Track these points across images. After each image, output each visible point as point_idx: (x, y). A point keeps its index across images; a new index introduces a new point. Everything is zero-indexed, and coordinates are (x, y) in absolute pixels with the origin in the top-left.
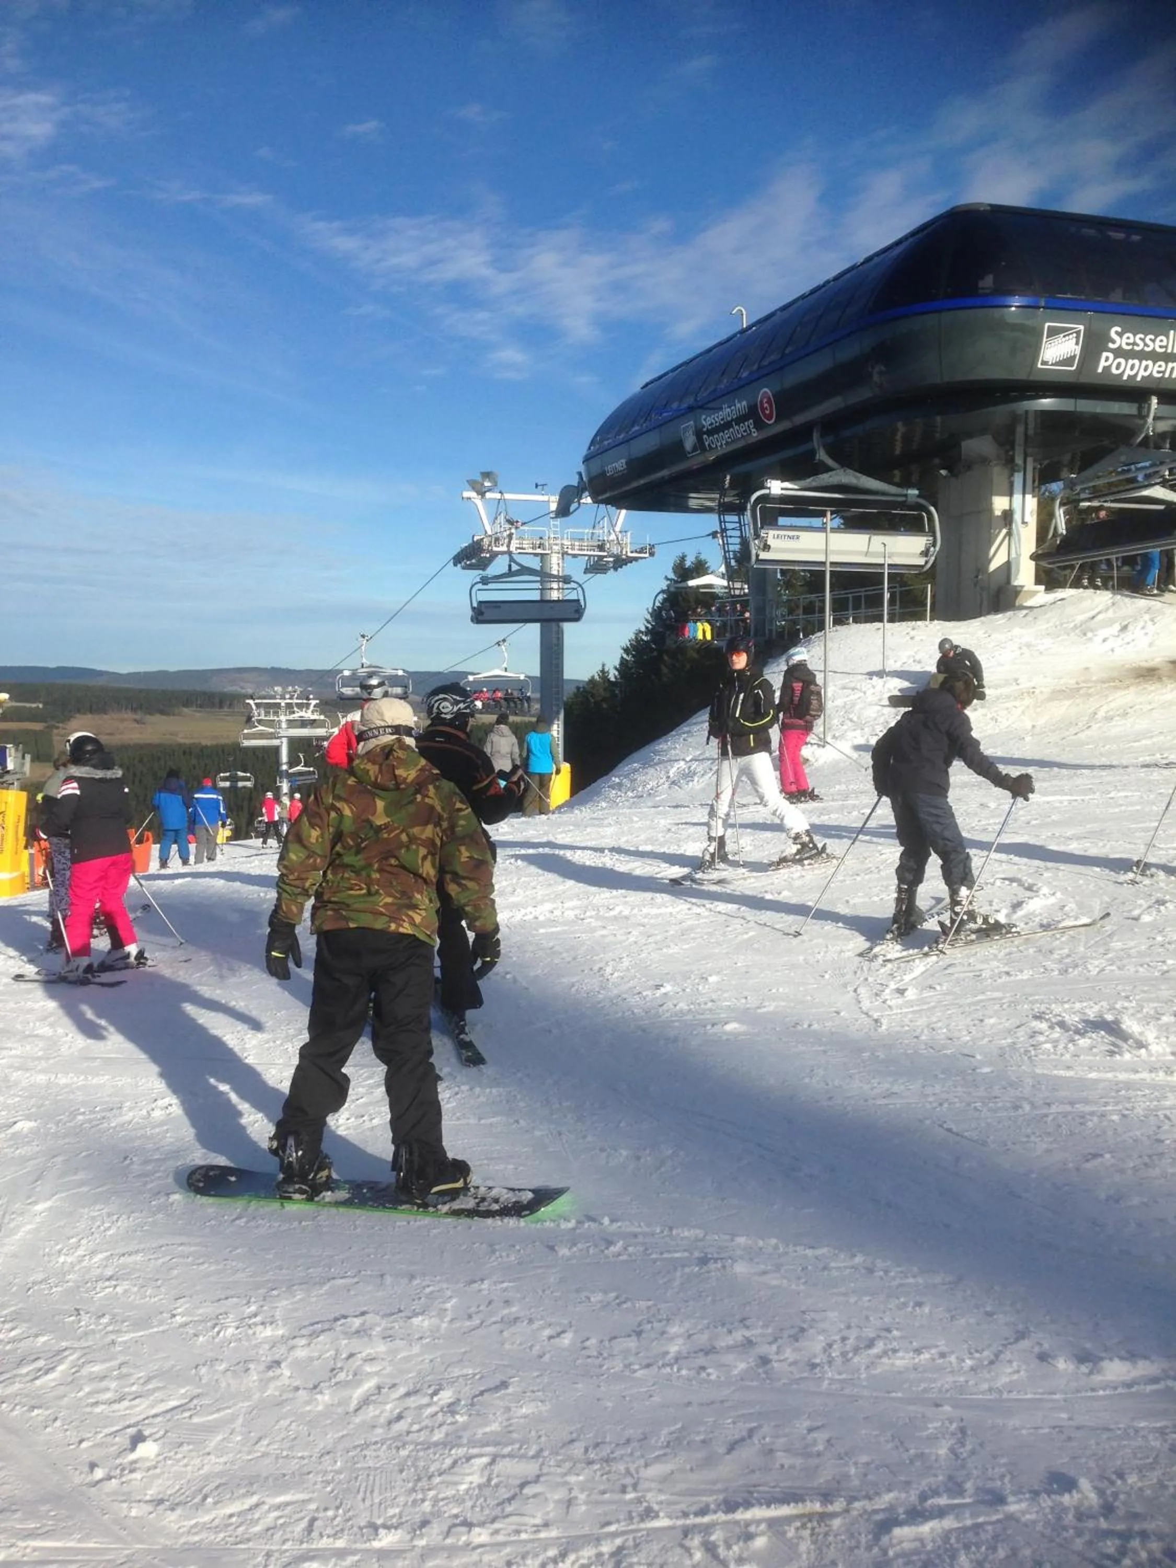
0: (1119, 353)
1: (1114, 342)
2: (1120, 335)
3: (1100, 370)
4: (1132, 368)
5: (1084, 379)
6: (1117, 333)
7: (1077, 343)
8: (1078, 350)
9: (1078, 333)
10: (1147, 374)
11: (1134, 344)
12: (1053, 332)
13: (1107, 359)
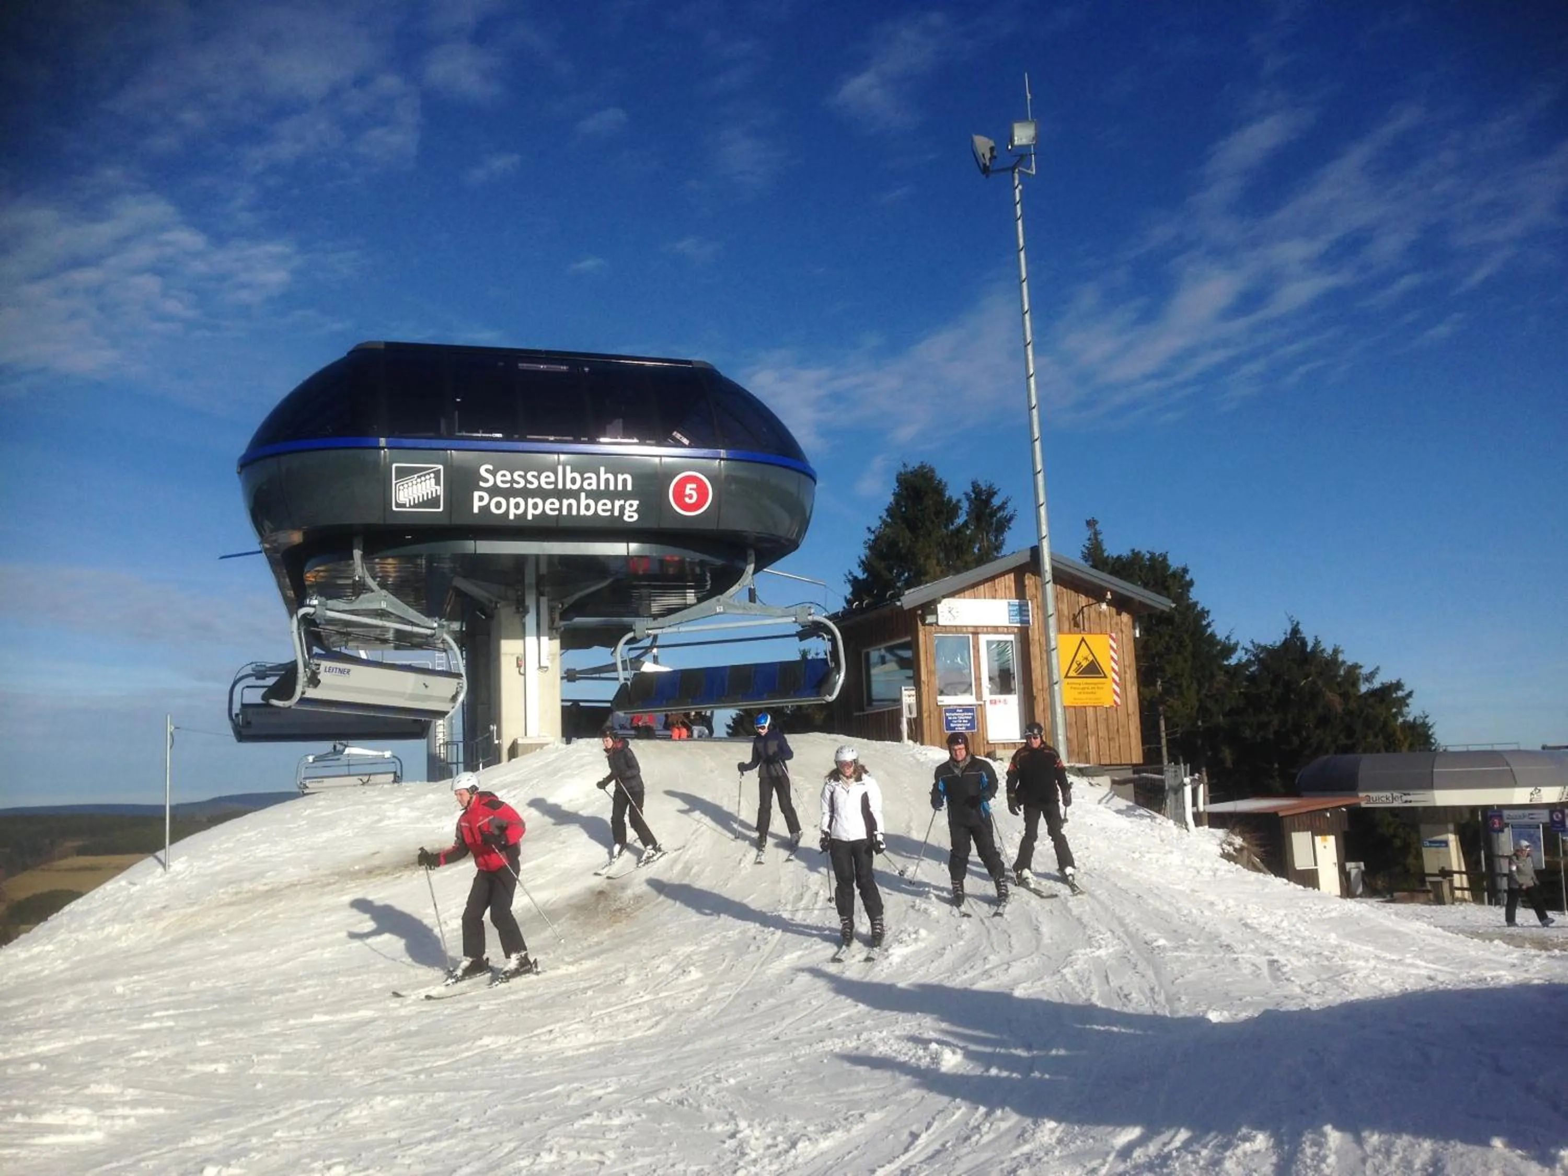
0: (494, 491)
1: (486, 481)
2: (493, 473)
3: (476, 510)
4: (517, 506)
5: (458, 521)
6: (487, 470)
7: (437, 483)
8: (440, 490)
9: (437, 473)
10: (538, 512)
11: (513, 481)
12: (403, 473)
13: (481, 499)
